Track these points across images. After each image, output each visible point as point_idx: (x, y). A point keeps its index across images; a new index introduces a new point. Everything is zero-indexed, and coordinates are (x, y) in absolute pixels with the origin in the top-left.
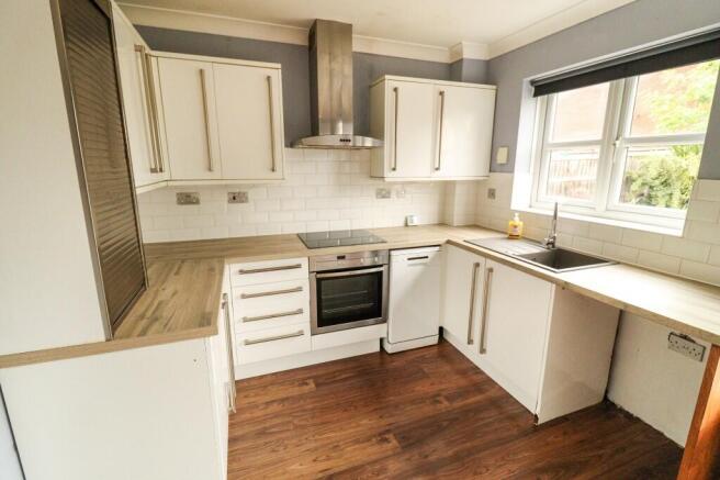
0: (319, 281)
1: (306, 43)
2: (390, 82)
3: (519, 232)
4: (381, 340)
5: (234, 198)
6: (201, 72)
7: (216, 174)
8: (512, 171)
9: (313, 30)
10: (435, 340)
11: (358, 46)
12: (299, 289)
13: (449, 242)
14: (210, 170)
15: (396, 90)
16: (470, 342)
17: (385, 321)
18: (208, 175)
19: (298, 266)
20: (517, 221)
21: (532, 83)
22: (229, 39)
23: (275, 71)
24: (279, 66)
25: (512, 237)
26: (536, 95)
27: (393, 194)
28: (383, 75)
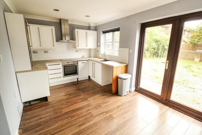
0: (64, 67)
1: (59, 22)
2: (76, 30)
3: (101, 57)
4: (78, 78)
5: (45, 52)
6: (38, 28)
7: (42, 47)
8: (100, 47)
9: (60, 20)
10: (88, 78)
11: (70, 23)
12: (61, 73)
13: (89, 60)
14: (41, 46)
15: (77, 32)
16: (93, 77)
17: (78, 75)
18: (40, 47)
19: (60, 64)
20: (101, 56)
21: (102, 31)
22: (43, 21)
23: (53, 28)
24: (54, 27)
25: (100, 58)
26: (103, 33)
27: (79, 51)
28: (75, 29)
